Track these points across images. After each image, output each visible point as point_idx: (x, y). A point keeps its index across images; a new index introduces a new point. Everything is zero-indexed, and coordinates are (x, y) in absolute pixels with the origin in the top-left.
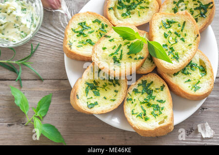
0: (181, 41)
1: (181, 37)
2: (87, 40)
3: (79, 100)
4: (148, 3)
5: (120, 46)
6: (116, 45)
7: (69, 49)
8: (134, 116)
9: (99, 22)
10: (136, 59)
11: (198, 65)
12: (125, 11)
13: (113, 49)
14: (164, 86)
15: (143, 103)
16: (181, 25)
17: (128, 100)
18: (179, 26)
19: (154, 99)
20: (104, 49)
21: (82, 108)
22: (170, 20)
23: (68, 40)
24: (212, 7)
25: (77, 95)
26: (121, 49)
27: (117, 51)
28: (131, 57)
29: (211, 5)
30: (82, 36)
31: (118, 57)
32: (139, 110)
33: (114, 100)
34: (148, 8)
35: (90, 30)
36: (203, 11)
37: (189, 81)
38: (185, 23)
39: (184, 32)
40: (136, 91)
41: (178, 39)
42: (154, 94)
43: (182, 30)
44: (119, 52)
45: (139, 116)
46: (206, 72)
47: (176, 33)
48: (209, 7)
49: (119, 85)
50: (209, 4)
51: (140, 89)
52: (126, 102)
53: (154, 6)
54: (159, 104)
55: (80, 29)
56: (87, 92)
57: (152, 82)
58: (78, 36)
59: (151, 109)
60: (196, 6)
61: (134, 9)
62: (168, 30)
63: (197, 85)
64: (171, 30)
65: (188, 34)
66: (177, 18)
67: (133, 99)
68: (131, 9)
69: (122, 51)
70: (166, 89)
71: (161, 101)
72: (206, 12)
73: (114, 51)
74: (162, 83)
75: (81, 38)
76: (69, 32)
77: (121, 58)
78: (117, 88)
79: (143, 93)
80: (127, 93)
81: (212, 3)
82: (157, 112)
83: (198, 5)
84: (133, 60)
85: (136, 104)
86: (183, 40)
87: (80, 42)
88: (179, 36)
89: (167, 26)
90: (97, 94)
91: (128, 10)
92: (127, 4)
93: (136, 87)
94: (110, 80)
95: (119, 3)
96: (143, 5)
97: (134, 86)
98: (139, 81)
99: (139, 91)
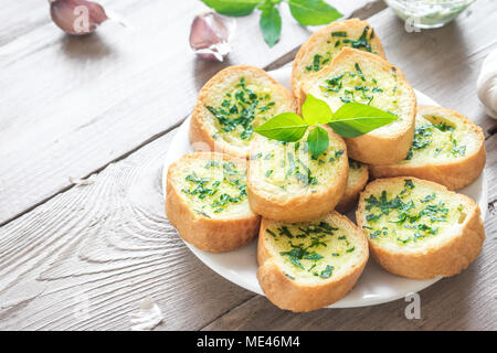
0: (377, 93)
1: (371, 89)
2: (222, 198)
4: (267, 96)
5: (290, 155)
8: (411, 243)
10: (332, 160)
12: (240, 128)
14: (409, 181)
15: (403, 221)
17: (373, 237)
18: (353, 76)
19: (413, 206)
24: (373, 33)
26: (295, 159)
28: (321, 162)
29: (369, 31)
33: (353, 249)
34: (273, 104)
35: (212, 184)
38: (357, 65)
39: (369, 80)
40: (371, 219)
41: (369, 94)
42: (406, 201)
43: (363, 79)
45: (416, 238)
48: (368, 37)
49: (337, 229)
50: (365, 32)
51: (376, 211)
52: (374, 242)
53: (280, 95)
54: (430, 203)
57: (384, 193)
59: (425, 219)
61: (253, 117)
62: (342, 92)
64: (346, 88)
65: (377, 77)
66: (337, 70)
67: (381, 229)
68: (248, 120)
69: (299, 161)
71: (429, 199)
72: (368, 47)
73: (287, 169)
74: (401, 180)
75: (210, 199)
78: (338, 234)
79: (387, 213)
81: (368, 28)
84: (328, 164)
85: (394, 231)
86: (376, 90)
88: (366, 89)
89: (336, 88)
90: (316, 258)
91: (245, 126)
92: (235, 116)
93: (367, 213)
94: (316, 231)
95: (222, 121)
96: (262, 104)
97: (362, 215)
98: (363, 204)
99: (377, 214)
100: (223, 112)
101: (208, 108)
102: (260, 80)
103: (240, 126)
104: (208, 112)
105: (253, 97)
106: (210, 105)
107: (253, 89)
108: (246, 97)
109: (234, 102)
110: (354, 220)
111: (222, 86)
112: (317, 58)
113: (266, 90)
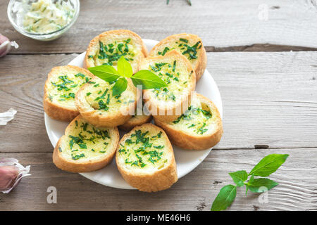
0: (175, 81)
1: (174, 77)
2: (70, 94)
3: (62, 153)
4: (133, 55)
5: (107, 90)
6: (102, 90)
7: (50, 102)
8: (129, 165)
9: (83, 76)
11: (201, 108)
13: (99, 94)
14: (161, 132)
15: (139, 151)
16: (172, 65)
17: (120, 151)
18: (170, 67)
19: (150, 147)
20: (88, 94)
21: (66, 160)
22: (158, 63)
23: (47, 93)
24: (201, 46)
25: (60, 148)
26: (108, 93)
27: (103, 95)
28: (119, 101)
30: (63, 90)
31: (105, 101)
32: (134, 159)
33: (104, 152)
34: (132, 60)
35: (73, 84)
36: (192, 54)
37: (193, 125)
38: (175, 62)
39: (176, 72)
40: (129, 142)
41: (171, 80)
42: (150, 142)
43: (173, 70)
44: (106, 97)
45: (134, 164)
46: (211, 115)
47: (167, 74)
48: (198, 47)
49: (109, 138)
50: (197, 44)
52: (118, 154)
54: (157, 150)
55: (61, 83)
56: (71, 145)
57: (147, 132)
58: (58, 89)
59: (148, 156)
60: (183, 51)
61: (117, 60)
62: (158, 73)
63: (204, 128)
64: (162, 72)
65: (181, 72)
66: (165, 60)
67: (126, 149)
68: (113, 60)
69: (109, 95)
70: (164, 135)
71: (159, 147)
72: (195, 53)
73: (100, 96)
74: (159, 130)
75: (63, 92)
76: (48, 85)
77: (108, 103)
78: (107, 140)
79: (137, 143)
80: (119, 144)
81: (200, 42)
82: (155, 158)
83: (186, 49)
85: (130, 154)
86: (176, 79)
87: (62, 96)
88: (171, 77)
89: (156, 70)
90: (84, 147)
91: (110, 61)
92: (109, 54)
93: (129, 138)
94: (98, 133)
95: (101, 52)
96: (128, 56)
97: (127, 137)
98: (133, 132)
99: (133, 141)
100: (106, 48)
101: (100, 42)
102: (137, 45)
103: (107, 60)
104: (98, 44)
105: (126, 50)
106: (102, 41)
107: (130, 47)
108: (123, 48)
109: (115, 47)
110: (121, 137)
111: (117, 36)
112: (167, 49)
113: (135, 52)
